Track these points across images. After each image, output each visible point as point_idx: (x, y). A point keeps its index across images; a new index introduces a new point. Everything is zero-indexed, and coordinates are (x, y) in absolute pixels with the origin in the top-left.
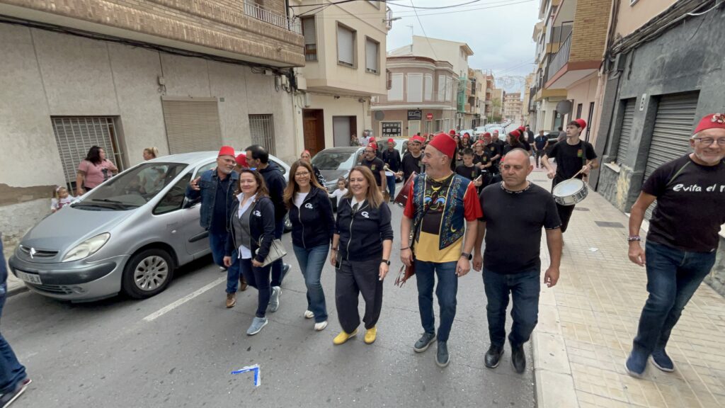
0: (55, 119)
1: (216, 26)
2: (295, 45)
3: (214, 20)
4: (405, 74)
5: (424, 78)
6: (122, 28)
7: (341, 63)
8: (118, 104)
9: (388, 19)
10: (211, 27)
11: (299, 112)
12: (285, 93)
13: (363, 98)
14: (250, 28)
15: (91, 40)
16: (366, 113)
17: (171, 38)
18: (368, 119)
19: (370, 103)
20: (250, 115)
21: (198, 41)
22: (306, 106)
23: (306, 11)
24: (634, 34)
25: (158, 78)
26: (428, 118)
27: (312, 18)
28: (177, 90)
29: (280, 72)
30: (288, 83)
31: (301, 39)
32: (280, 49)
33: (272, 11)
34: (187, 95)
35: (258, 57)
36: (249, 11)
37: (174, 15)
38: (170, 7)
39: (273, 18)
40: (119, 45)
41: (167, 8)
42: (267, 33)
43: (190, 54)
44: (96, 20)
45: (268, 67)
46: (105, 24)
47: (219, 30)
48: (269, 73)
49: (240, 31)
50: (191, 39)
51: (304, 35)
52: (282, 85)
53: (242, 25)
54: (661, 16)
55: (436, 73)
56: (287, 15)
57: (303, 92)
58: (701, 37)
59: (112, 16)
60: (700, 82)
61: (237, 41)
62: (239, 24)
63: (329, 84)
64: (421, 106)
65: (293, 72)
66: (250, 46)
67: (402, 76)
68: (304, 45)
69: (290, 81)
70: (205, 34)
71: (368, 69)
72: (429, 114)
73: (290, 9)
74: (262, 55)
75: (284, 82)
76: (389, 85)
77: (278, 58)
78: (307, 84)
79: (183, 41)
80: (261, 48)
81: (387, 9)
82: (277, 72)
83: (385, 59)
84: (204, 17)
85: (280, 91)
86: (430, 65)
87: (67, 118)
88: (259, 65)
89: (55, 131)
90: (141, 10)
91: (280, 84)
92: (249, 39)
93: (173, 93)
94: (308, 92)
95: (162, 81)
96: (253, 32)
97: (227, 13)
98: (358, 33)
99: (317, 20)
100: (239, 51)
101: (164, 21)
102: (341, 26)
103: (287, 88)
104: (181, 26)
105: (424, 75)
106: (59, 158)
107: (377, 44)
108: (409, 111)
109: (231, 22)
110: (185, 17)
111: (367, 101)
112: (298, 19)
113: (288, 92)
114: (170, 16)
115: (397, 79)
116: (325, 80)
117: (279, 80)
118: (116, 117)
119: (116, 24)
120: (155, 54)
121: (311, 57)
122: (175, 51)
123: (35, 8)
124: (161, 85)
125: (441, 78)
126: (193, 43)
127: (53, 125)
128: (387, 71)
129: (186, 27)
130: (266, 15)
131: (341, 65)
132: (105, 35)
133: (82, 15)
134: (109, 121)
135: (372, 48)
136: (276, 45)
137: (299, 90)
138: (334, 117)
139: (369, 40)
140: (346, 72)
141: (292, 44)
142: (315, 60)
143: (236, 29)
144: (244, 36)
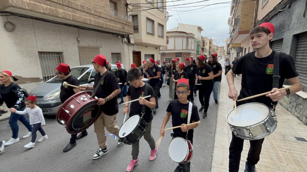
0: (40, 53)
1: (100, 19)
2: (130, 26)
3: (99, 16)
4: (175, 38)
5: (182, 40)
6: (66, 19)
7: (148, 33)
8: (62, 48)
9: (167, 16)
10: (98, 19)
11: (131, 53)
12: (126, 45)
13: (157, 47)
14: (113, 19)
15: (54, 24)
16: (158, 53)
17: (83, 23)
18: (159, 56)
19: (160, 49)
20: (112, 53)
21: (93, 24)
22: (134, 50)
23: (134, 13)
24: (262, 19)
25: (77, 38)
26: (185, 56)
27: (137, 16)
28: (85, 43)
29: (124, 37)
30: (127, 41)
31: (132, 24)
32: (124, 27)
33: (121, 13)
34: (88, 45)
35: (115, 30)
36: (112, 13)
37: (84, 14)
38: (83, 12)
39: (121, 16)
40: (64, 26)
41: (82, 12)
42: (119, 21)
43: (90, 29)
44: (57, 16)
45: (119, 35)
46: (60, 18)
47: (101, 20)
48: (119, 37)
49: (109, 20)
50: (90, 23)
51: (133, 22)
52: (125, 42)
53: (110, 18)
54: (271, 12)
55: (188, 38)
56: (127, 14)
57: (133, 44)
58: (283, 19)
59: (62, 15)
60: (284, 35)
61: (107, 24)
62: (108, 18)
63: (143, 41)
64: (181, 51)
65: (129, 37)
66: (112, 26)
67: (173, 39)
68: (133, 26)
69: (128, 40)
70: (96, 21)
71: (159, 36)
72: (185, 55)
73: (128, 13)
74: (117, 30)
75: (125, 40)
76: (167, 42)
77: (123, 31)
78: (135, 41)
79: (87, 24)
80: (117, 27)
81: (167, 12)
82: (123, 36)
83: (166, 33)
84: (95, 15)
85: (124, 44)
86: (185, 35)
87: (44, 53)
88: (116, 34)
89: (39, 58)
90: (73, 13)
91: (124, 41)
92: (112, 23)
93: (82, 44)
94: (135, 44)
95: (79, 39)
96: (113, 21)
97: (104, 14)
98: (155, 22)
99: (139, 17)
100: (108, 28)
101: (80, 17)
102: (148, 19)
103: (126, 43)
104: (87, 18)
105: (182, 39)
106: (40, 67)
107: (163, 26)
108: (176, 53)
109: (105, 17)
110: (88, 15)
111: (159, 49)
112: (131, 16)
113: (127, 45)
114: (83, 15)
115: (171, 40)
116: (142, 40)
117: (123, 40)
118: (62, 53)
119: (64, 18)
120: (76, 29)
121: (136, 31)
122: (84, 28)
123: (36, 12)
124: (78, 41)
125: (190, 40)
126: (91, 25)
127: (39, 55)
128: (167, 37)
129: (89, 19)
130: (119, 14)
131: (148, 34)
132: (59, 22)
133: (52, 15)
134: (59, 54)
135: (160, 28)
136: (122, 26)
137: (131, 44)
138: (145, 55)
139: (159, 24)
140: (150, 37)
141: (129, 25)
142: (138, 32)
143: (107, 20)
144: (110, 22)
